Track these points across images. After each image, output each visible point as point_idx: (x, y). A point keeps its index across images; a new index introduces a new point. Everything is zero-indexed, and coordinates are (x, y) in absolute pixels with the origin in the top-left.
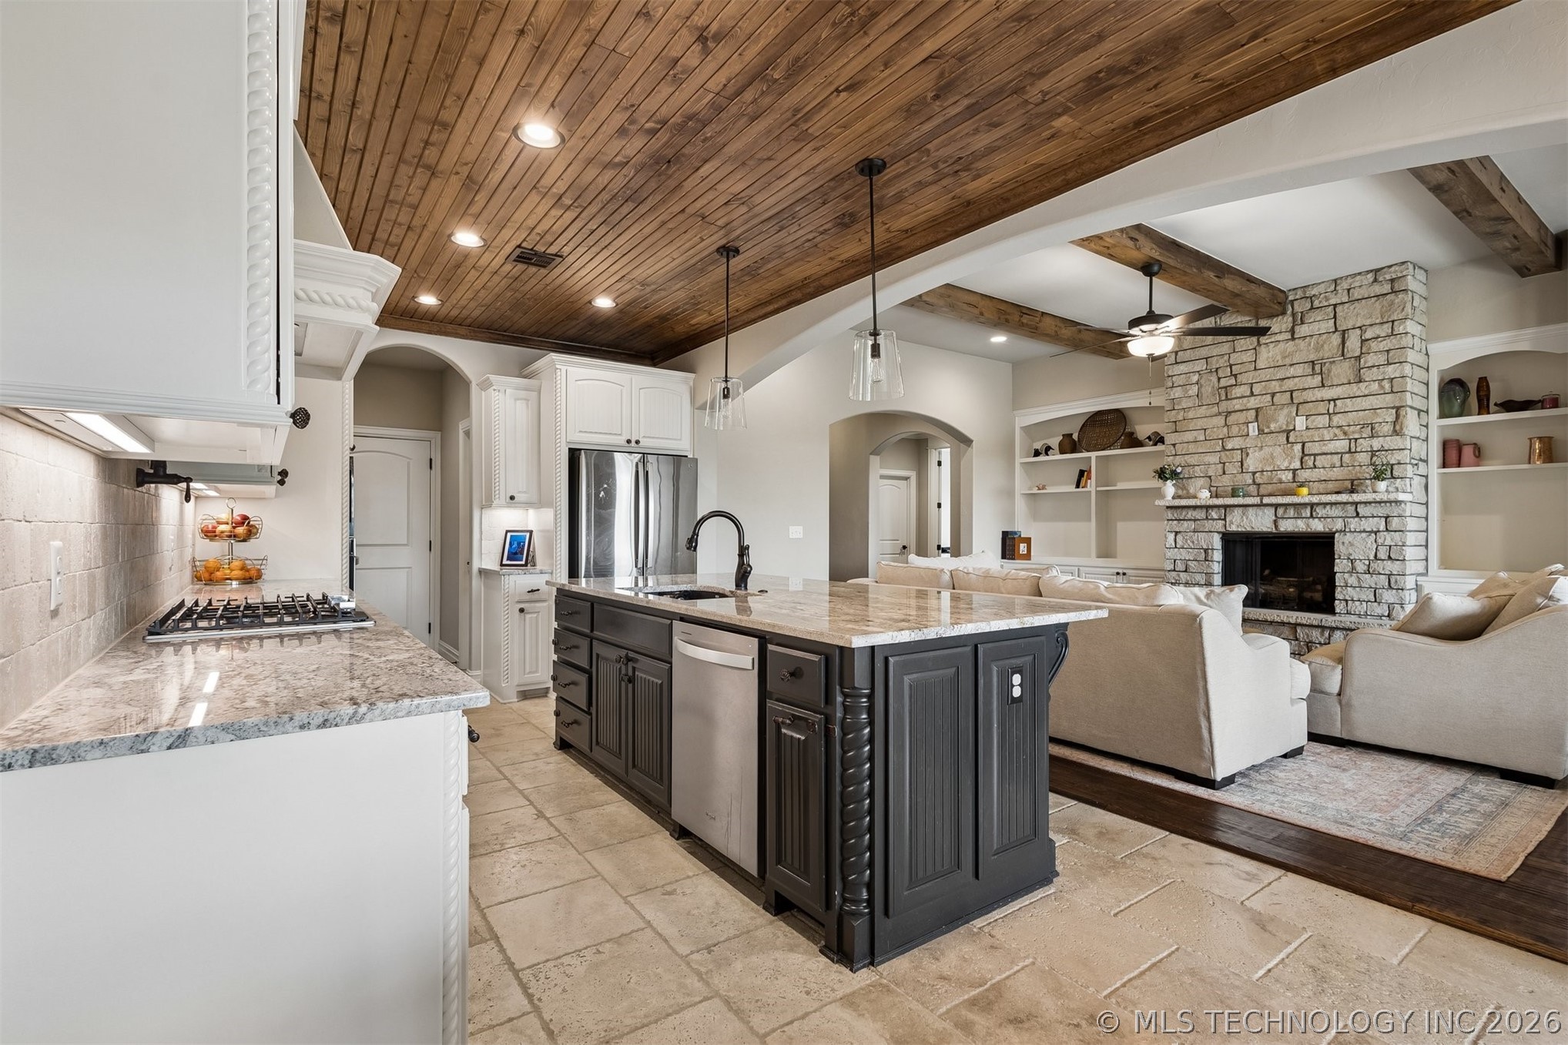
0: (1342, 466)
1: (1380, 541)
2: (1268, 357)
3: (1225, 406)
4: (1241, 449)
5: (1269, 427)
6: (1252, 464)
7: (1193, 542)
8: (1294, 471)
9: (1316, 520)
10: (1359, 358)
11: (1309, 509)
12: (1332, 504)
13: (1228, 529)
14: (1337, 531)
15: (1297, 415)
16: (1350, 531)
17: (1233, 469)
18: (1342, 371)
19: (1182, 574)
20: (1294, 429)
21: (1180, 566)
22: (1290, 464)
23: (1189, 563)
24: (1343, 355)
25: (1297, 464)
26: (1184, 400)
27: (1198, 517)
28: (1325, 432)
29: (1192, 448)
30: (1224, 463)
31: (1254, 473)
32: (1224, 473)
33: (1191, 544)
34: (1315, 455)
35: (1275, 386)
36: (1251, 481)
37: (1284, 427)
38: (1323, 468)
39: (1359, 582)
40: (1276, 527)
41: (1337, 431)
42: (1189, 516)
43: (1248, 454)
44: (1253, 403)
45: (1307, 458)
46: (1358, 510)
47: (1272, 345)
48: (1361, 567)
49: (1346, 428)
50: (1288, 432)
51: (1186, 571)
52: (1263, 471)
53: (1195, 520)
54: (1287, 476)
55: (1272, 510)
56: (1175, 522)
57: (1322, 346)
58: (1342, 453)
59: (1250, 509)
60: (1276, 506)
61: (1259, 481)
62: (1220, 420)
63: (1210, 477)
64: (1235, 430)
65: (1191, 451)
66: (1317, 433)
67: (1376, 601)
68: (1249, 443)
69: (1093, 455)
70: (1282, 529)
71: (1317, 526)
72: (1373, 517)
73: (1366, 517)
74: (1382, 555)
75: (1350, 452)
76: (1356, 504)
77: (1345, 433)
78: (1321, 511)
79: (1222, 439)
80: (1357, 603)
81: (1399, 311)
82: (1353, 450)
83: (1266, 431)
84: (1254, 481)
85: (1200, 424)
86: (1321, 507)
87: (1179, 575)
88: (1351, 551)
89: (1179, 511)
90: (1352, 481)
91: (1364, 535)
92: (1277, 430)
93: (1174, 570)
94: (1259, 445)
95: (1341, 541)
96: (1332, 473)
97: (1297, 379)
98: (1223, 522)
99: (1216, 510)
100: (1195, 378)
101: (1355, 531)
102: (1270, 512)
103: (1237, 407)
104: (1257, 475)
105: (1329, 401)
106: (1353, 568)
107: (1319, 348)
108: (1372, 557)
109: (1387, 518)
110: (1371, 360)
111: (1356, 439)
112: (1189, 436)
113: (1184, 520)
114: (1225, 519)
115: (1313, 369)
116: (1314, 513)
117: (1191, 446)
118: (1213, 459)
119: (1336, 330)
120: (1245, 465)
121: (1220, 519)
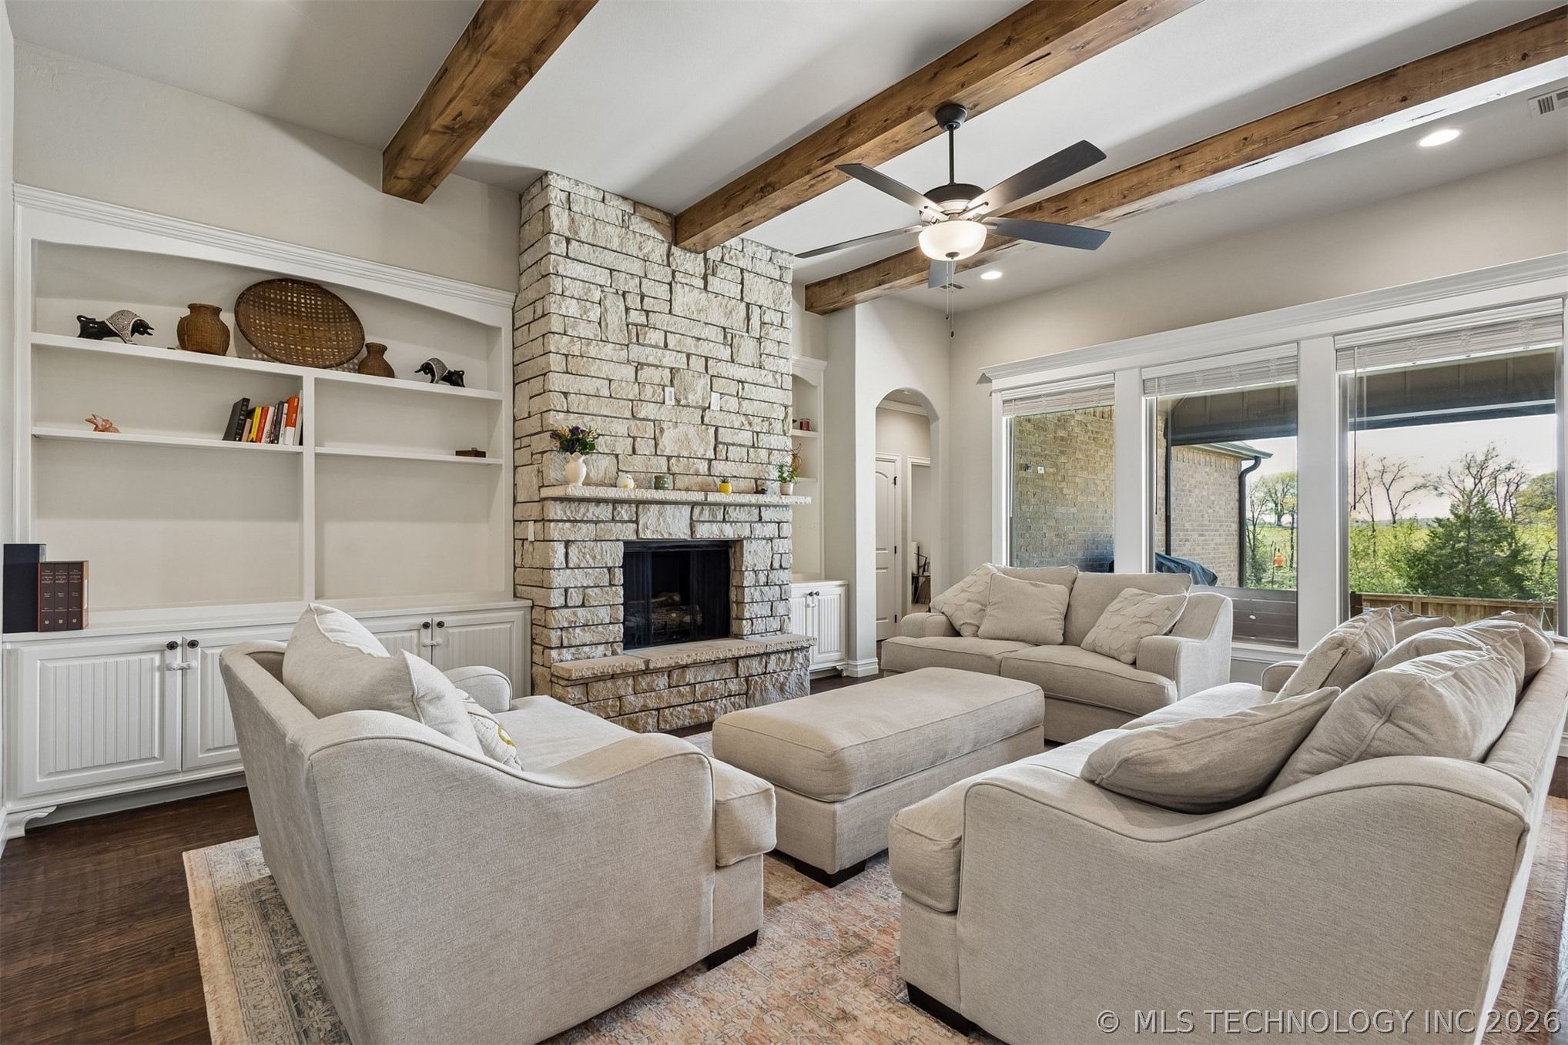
0: (748, 462)
1: (775, 548)
2: (683, 304)
3: (636, 352)
4: (654, 421)
5: (686, 398)
6: (668, 444)
7: (594, 558)
8: (710, 460)
9: (728, 524)
10: (759, 339)
11: (723, 508)
12: (742, 505)
13: (642, 536)
14: (745, 538)
15: (711, 390)
16: (755, 538)
17: (645, 447)
18: (747, 349)
19: (580, 611)
20: (709, 407)
21: (575, 598)
22: (706, 451)
23: (589, 591)
24: (748, 332)
25: (710, 454)
26: (583, 324)
27: (602, 517)
28: (733, 417)
29: (594, 406)
30: (634, 438)
31: (669, 458)
32: (634, 452)
33: (591, 561)
34: (728, 444)
35: (690, 345)
36: (665, 469)
37: (701, 403)
38: (734, 461)
39: (761, 595)
40: (692, 532)
41: (743, 418)
42: (590, 516)
43: (662, 431)
44: (670, 359)
45: (721, 446)
46: (762, 514)
47: (687, 288)
48: (762, 579)
49: (751, 418)
50: (704, 410)
51: (583, 605)
52: (679, 457)
53: (596, 522)
54: (703, 467)
55: (688, 509)
56: (568, 525)
57: (731, 312)
58: (748, 447)
59: (668, 507)
60: (693, 505)
61: (675, 469)
62: (629, 372)
63: (617, 456)
64: (648, 391)
65: (591, 410)
66: (728, 417)
67: (772, 616)
68: (664, 414)
69: (309, 375)
70: (698, 536)
71: (729, 532)
72: (771, 522)
73: (766, 522)
74: (776, 565)
75: (753, 446)
76: (759, 507)
77: (750, 424)
78: (734, 514)
79: (632, 401)
80: (760, 620)
81: (786, 303)
82: (756, 445)
83: (683, 402)
84: (669, 469)
85: (606, 369)
86: (732, 508)
87: (575, 614)
88: (756, 562)
89: (574, 505)
90: (756, 480)
91: (764, 542)
92: (694, 404)
93: (566, 606)
94: (674, 420)
95: (749, 550)
96: (741, 468)
97: (711, 344)
98: (635, 526)
99: (626, 506)
100: (597, 295)
101: (759, 539)
102: (686, 510)
103: (651, 360)
104: (673, 460)
105: (739, 381)
106: (757, 581)
107: (729, 314)
108: (769, 568)
109: (779, 523)
110: (769, 347)
111: (757, 433)
112: (588, 385)
113: (582, 521)
114: (637, 522)
115: (725, 337)
116: (726, 516)
117: (593, 401)
118: (620, 428)
119: (742, 299)
120: (660, 446)
121: (631, 521)
